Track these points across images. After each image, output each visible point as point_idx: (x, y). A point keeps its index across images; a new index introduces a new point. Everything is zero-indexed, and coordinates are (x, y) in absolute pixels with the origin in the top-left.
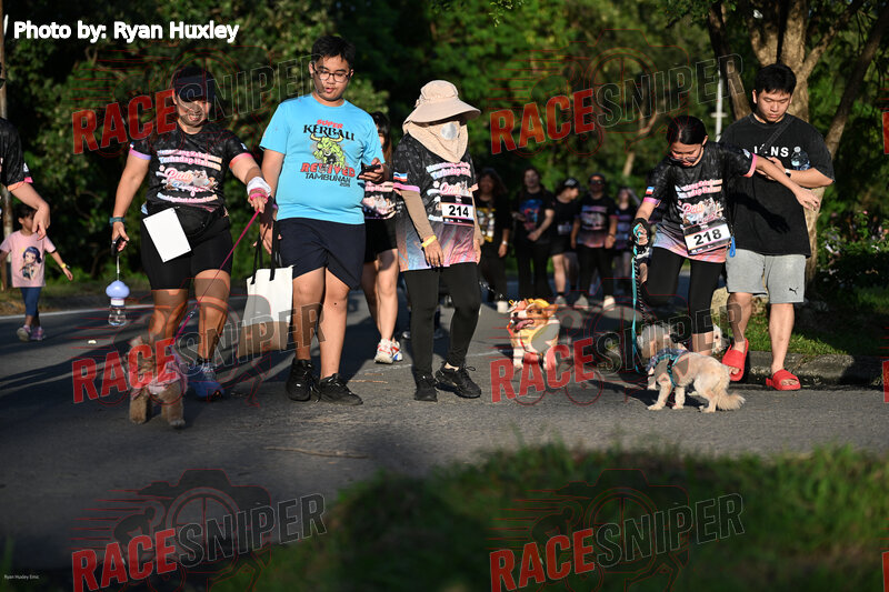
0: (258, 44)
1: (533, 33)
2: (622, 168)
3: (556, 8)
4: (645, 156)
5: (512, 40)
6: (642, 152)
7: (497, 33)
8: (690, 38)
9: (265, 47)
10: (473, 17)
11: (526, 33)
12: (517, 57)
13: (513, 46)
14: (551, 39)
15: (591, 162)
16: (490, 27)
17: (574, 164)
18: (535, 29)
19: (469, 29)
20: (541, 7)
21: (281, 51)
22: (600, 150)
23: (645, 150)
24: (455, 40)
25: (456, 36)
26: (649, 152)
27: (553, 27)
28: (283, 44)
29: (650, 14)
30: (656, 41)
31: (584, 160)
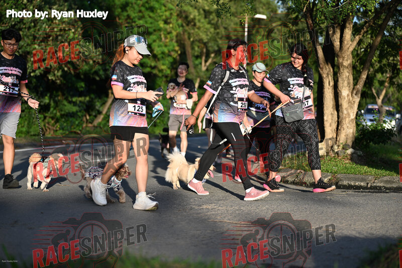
0: (44, 26)
1: (163, 22)
3: (172, 11)
5: (153, 25)
6: (203, 77)
7: (146, 22)
8: (226, 26)
9: (47, 27)
10: (136, 15)
11: (159, 22)
12: (156, 33)
13: (154, 28)
14: (171, 25)
16: (143, 19)
18: (163, 20)
19: (134, 20)
20: (166, 11)
21: (53, 28)
24: (127, 25)
25: (128, 23)
27: (172, 20)
28: (54, 26)
29: (209, 16)
30: (211, 27)
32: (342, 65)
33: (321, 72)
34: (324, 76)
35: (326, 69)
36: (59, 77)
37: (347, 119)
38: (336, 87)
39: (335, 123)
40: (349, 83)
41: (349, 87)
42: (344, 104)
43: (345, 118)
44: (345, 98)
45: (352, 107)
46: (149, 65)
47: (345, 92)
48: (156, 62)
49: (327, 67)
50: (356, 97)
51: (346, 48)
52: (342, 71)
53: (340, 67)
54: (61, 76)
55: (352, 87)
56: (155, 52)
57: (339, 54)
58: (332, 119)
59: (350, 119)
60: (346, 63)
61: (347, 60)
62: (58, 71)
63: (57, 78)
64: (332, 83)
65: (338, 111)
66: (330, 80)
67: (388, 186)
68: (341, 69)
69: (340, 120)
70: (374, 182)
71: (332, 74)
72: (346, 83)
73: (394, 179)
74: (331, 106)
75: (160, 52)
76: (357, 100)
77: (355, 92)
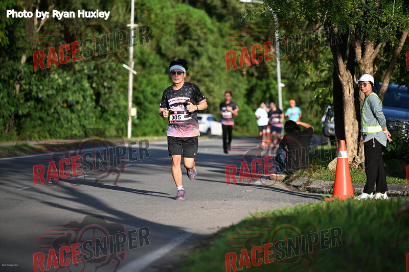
58: (353, 129)
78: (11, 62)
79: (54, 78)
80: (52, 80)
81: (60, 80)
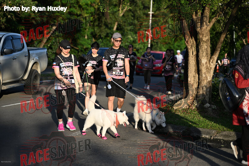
2: (113, 28)
4: (121, 23)
6: (120, 22)
15: (103, 25)
17: (97, 26)
22: (106, 21)
23: (122, 21)
26: (123, 22)
31: (100, 25)
32: (202, 40)
33: (187, 44)
34: (189, 47)
35: (190, 42)
36: (4, 23)
37: (205, 81)
38: (197, 56)
39: (197, 83)
40: (207, 54)
41: (207, 56)
42: (203, 70)
43: (204, 80)
44: (204, 65)
45: (209, 72)
46: (75, 13)
47: (204, 61)
48: (81, 12)
49: (191, 41)
50: (212, 64)
51: (205, 27)
52: (202, 45)
53: (201, 41)
54: (5, 22)
55: (210, 56)
56: (81, 4)
57: (200, 31)
58: (194, 80)
59: (208, 81)
60: (205, 39)
61: (205, 37)
62: (3, 18)
63: (2, 24)
64: (195, 53)
65: (199, 74)
66: (194, 51)
67: (226, 139)
68: (201, 43)
69: (200, 81)
70: (216, 136)
71: (195, 46)
72: (204, 54)
73: (231, 134)
74: (194, 71)
75: (84, 4)
76: (213, 66)
77: (211, 61)
78: (106, 29)
79: (129, 37)
80: (128, 38)
81: (132, 39)
